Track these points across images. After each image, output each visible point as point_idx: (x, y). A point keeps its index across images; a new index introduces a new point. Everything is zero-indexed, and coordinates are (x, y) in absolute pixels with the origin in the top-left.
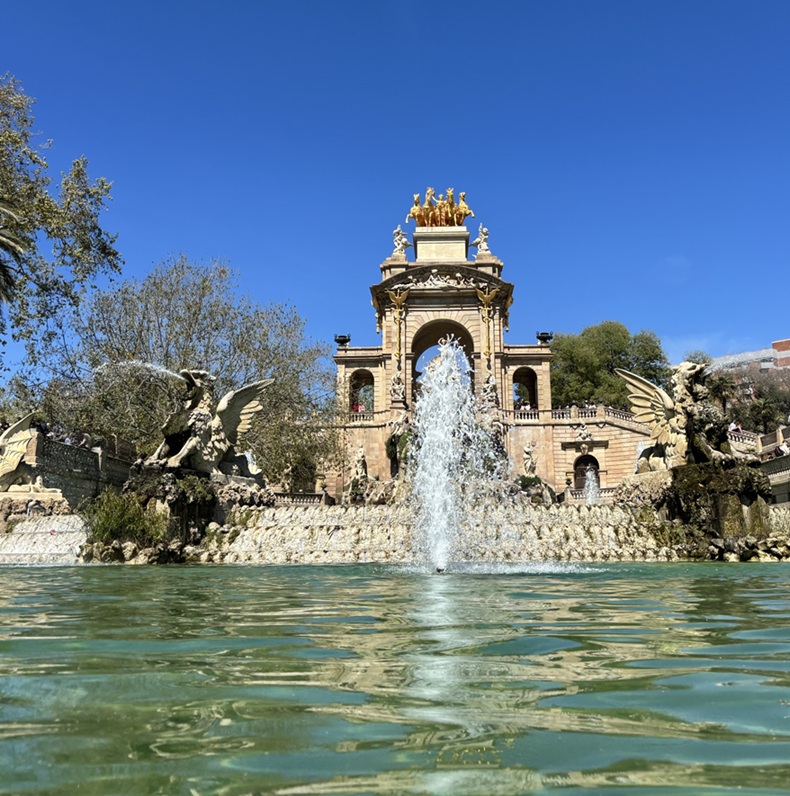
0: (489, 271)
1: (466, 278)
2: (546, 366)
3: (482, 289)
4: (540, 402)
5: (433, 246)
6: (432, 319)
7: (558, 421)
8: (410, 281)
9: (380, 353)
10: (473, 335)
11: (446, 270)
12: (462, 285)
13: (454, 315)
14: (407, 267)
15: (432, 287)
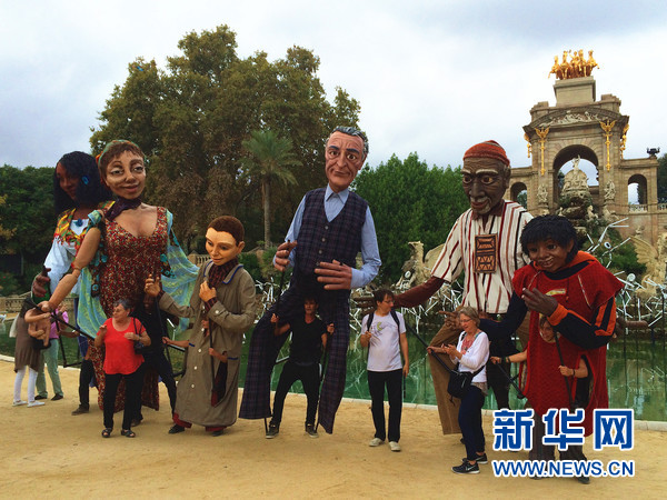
0: (610, 108)
1: (591, 114)
2: (654, 173)
3: (605, 122)
4: (649, 198)
5: (568, 93)
6: (567, 145)
7: (662, 211)
8: (550, 120)
9: (529, 171)
10: (597, 154)
11: (578, 110)
12: (590, 120)
13: (583, 142)
14: (549, 110)
15: (567, 123)
